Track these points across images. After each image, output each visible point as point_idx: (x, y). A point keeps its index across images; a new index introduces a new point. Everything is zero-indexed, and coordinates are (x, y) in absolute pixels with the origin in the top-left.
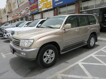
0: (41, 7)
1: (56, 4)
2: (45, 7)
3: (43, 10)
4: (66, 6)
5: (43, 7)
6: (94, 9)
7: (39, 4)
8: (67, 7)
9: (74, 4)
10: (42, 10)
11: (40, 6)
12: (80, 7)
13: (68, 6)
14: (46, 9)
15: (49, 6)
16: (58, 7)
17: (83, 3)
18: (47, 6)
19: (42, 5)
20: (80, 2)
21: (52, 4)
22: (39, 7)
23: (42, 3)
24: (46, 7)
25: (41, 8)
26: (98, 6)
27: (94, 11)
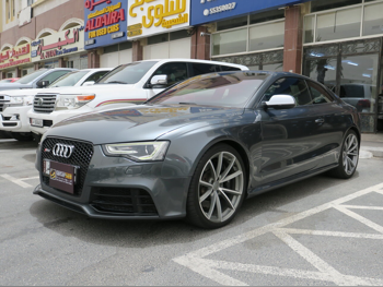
0: (138, 20)
1: (206, 12)
2: (156, 21)
3: (146, 32)
4: (245, 23)
5: (148, 22)
6: (361, 38)
7: (132, 8)
8: (248, 26)
9: (282, 16)
10: (140, 32)
11: (135, 16)
12: (305, 28)
13: (253, 22)
14: (161, 30)
15: (176, 17)
16: (213, 22)
17: (316, 13)
18: (167, 19)
19: (145, 13)
20: (303, 11)
21: (188, 11)
22: (131, 22)
23: (146, 6)
24: (162, 23)
25: (139, 25)
27: (361, 45)
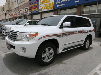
1: (57, 6)
2: (45, 8)
4: (67, 9)
5: (44, 8)
6: (96, 13)
7: (40, 5)
8: (68, 10)
9: (76, 7)
10: (42, 10)
11: (41, 6)
12: (82, 11)
13: (68, 9)
14: (47, 10)
15: (50, 7)
16: (59, 9)
17: (85, 7)
18: (48, 7)
19: (43, 6)
20: (82, 6)
21: (53, 6)
22: (40, 8)
23: (43, 4)
24: (47, 8)
25: (42, 9)
26: (99, 11)
27: (96, 15)
